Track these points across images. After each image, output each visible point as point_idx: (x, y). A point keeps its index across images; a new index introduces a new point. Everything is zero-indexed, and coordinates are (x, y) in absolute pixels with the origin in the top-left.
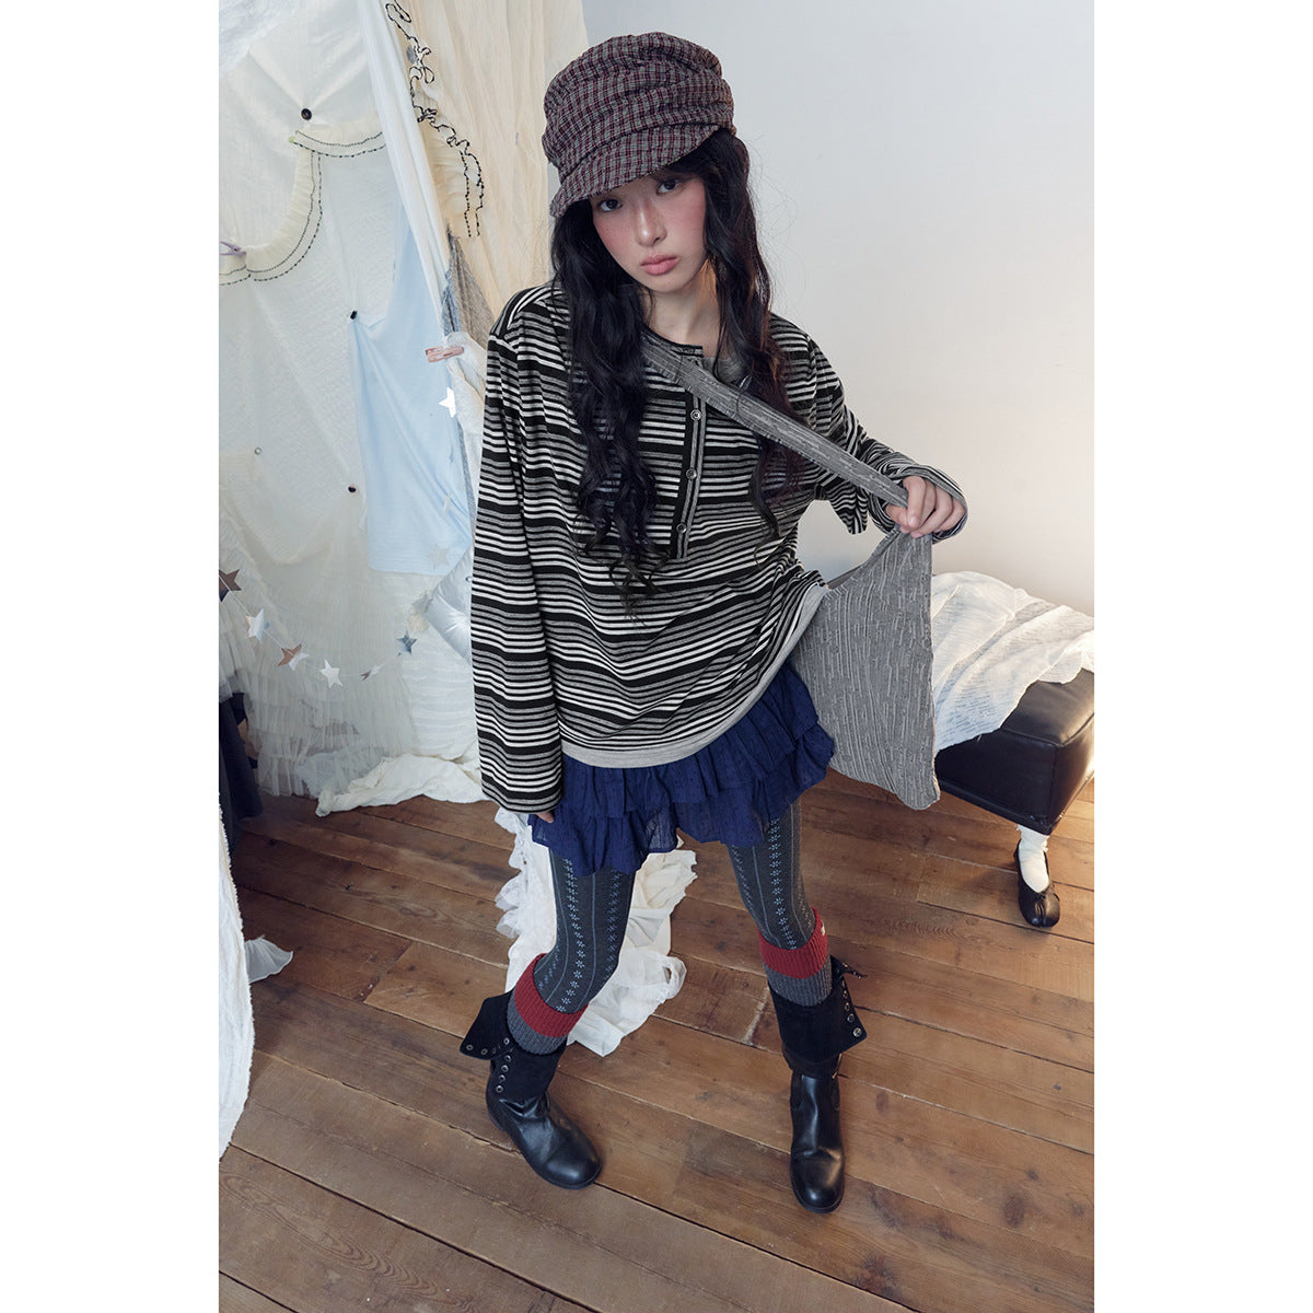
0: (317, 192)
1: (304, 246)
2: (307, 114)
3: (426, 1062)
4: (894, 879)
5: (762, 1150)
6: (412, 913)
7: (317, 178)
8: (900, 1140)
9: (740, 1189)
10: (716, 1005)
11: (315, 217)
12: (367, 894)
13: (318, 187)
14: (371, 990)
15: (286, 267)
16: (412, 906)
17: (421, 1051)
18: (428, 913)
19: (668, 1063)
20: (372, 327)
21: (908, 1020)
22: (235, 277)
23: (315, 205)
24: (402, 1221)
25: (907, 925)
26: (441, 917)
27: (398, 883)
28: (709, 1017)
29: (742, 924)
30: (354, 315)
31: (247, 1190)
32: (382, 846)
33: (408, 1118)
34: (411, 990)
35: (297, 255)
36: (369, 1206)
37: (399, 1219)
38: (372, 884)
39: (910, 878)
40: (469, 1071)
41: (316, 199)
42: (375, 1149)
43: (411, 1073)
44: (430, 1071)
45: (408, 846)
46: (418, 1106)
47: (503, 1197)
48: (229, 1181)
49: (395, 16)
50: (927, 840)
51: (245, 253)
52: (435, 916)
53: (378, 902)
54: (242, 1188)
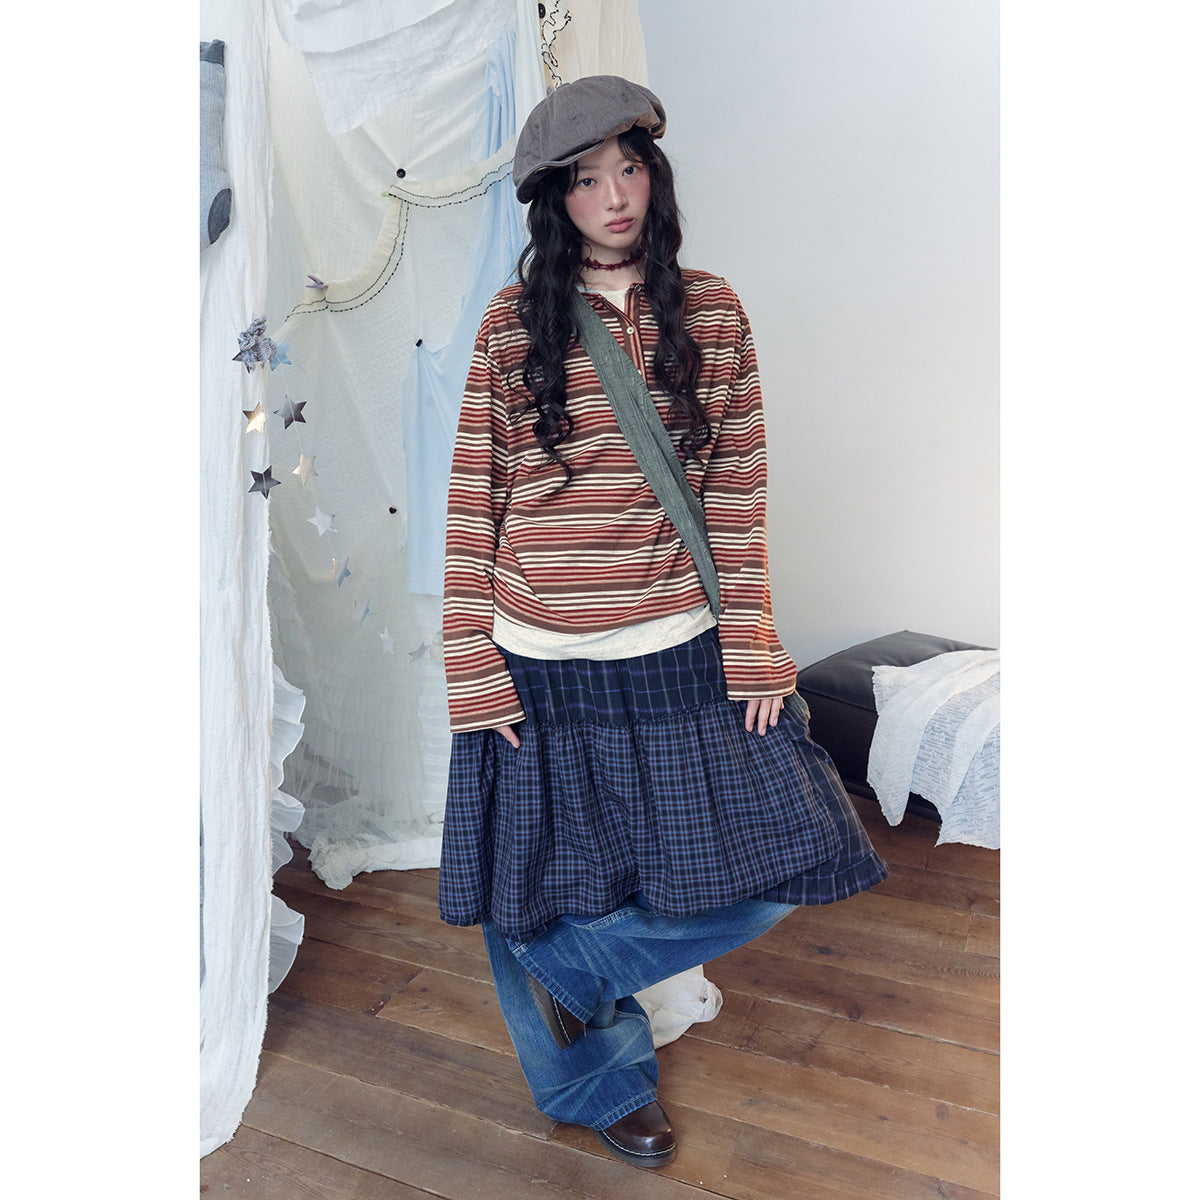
0: (401, 236)
1: (382, 282)
2: (401, 173)
3: (449, 1066)
4: (940, 933)
5: (817, 1148)
6: (419, 945)
7: (403, 224)
8: (964, 1143)
9: (794, 1177)
10: (756, 1029)
11: (395, 258)
12: (369, 928)
13: (402, 231)
14: (382, 1006)
15: (361, 300)
16: (419, 940)
17: (441, 1057)
18: (437, 946)
19: (709, 1075)
20: (435, 354)
21: (964, 1047)
22: (316, 307)
23: (398, 247)
24: (435, 1192)
25: (956, 971)
26: (451, 949)
27: (401, 920)
28: (749, 1039)
29: (776, 966)
30: (419, 343)
31: (265, 1163)
32: (381, 891)
33: (434, 1110)
34: (426, 1007)
35: (374, 290)
36: (398, 1179)
37: (431, 1191)
38: (376, 921)
39: (956, 932)
40: (495, 1075)
41: (400, 241)
42: (399, 1133)
43: (432, 1074)
44: (453, 1072)
45: (410, 892)
46: (442, 1100)
47: (543, 1177)
48: (245, 1155)
49: (549, 62)
50: (971, 902)
51: (327, 287)
52: (446, 948)
53: (381, 935)
54: (261, 1161)
